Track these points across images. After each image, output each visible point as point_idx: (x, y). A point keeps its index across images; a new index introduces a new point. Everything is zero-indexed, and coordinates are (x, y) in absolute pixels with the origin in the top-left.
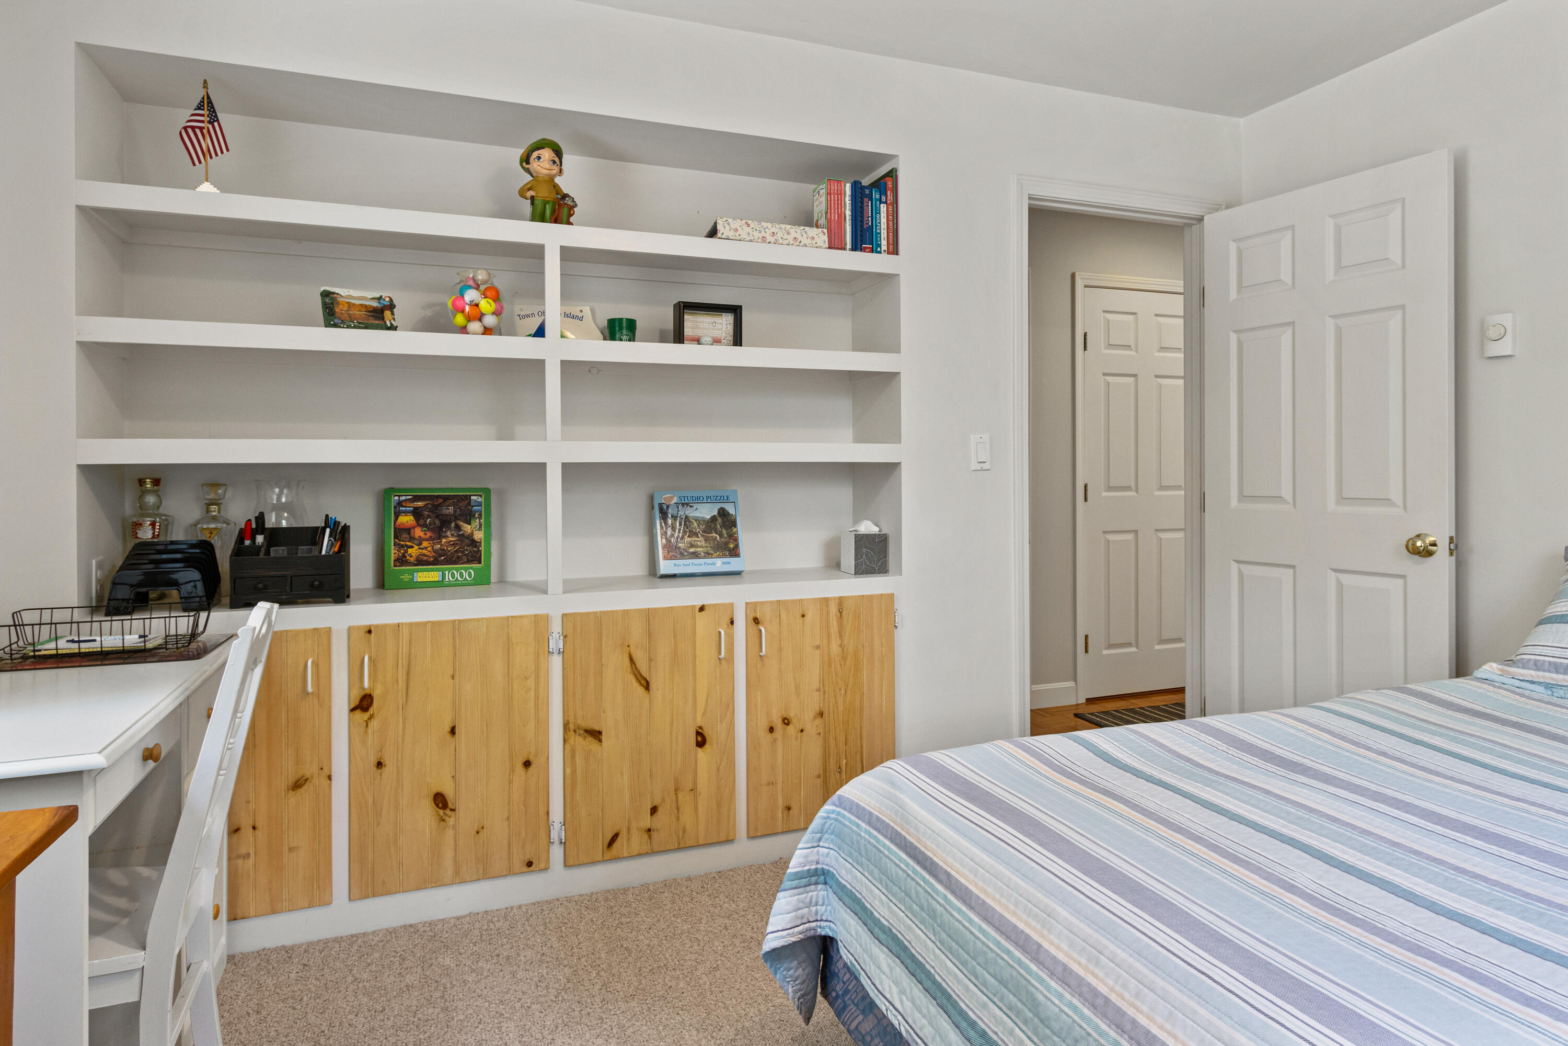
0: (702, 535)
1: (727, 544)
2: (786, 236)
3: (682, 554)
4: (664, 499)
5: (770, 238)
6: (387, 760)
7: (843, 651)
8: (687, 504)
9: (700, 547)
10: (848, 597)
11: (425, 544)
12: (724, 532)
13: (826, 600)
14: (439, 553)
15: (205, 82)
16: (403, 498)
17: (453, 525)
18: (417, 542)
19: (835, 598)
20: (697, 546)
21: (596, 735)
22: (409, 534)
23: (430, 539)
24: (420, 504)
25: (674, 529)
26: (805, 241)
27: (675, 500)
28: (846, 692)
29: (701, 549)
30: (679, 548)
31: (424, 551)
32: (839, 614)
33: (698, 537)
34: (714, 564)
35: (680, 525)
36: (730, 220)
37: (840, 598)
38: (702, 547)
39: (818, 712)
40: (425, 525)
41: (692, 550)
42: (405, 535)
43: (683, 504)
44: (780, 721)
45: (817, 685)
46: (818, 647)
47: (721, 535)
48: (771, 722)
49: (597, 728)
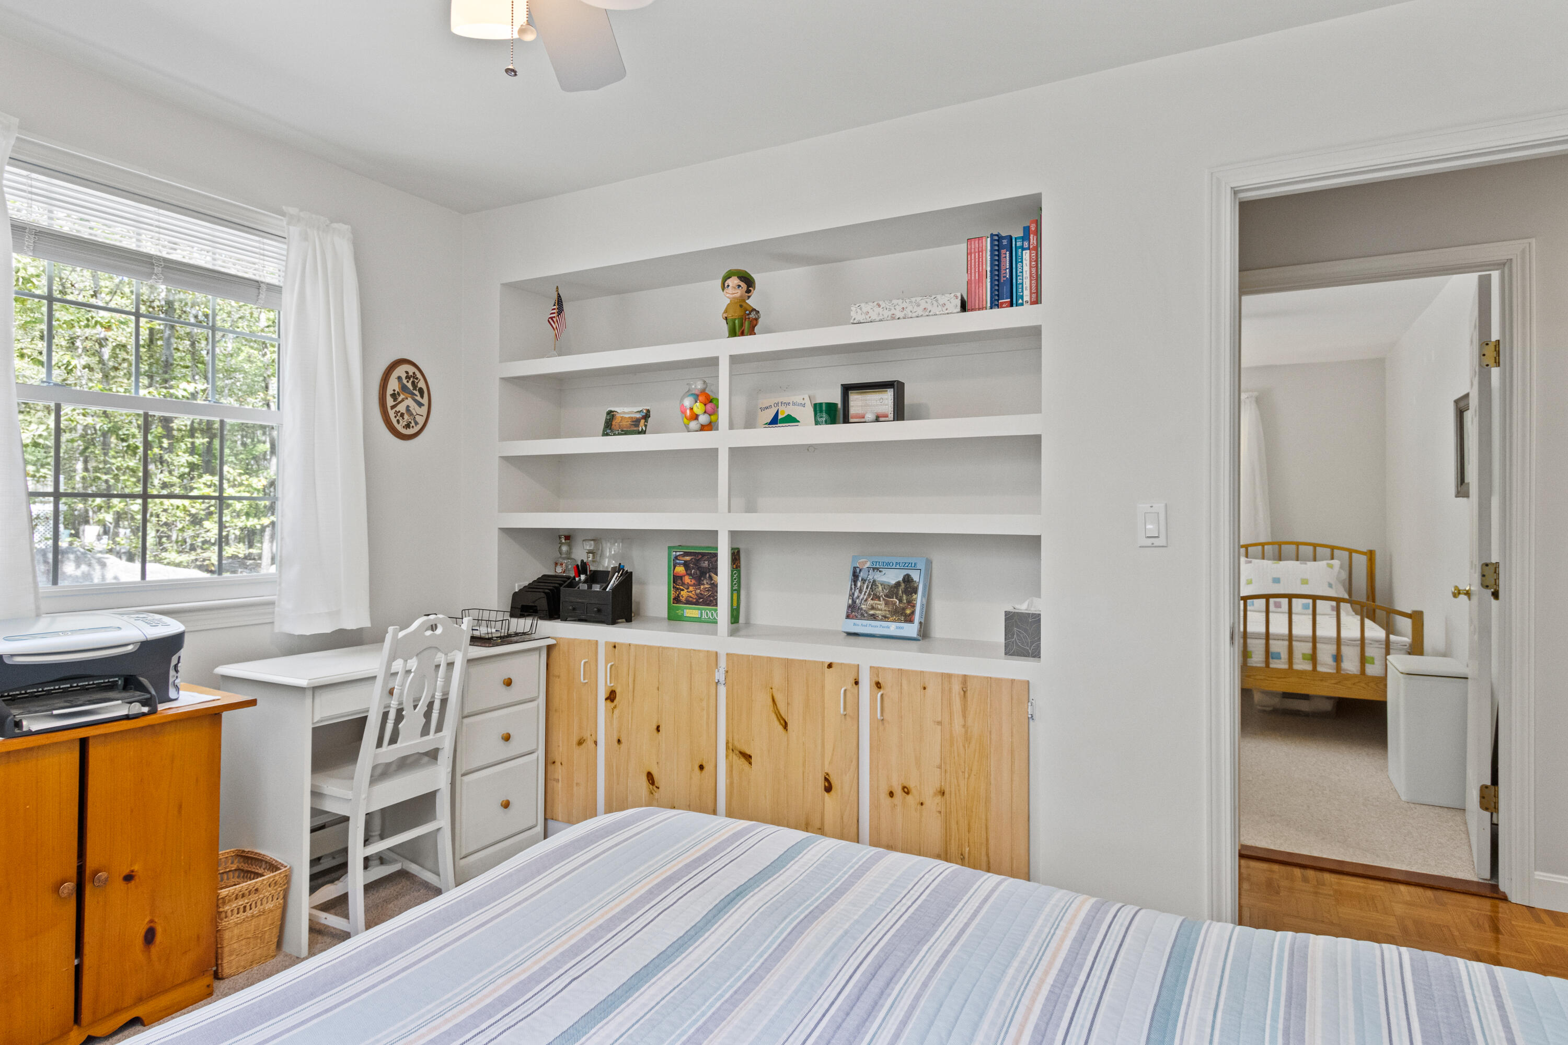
0: (884, 599)
1: (904, 609)
2: (916, 308)
3: (862, 615)
4: (859, 563)
5: (899, 314)
6: (622, 740)
7: (966, 732)
8: (878, 569)
9: (879, 610)
10: (974, 677)
11: (691, 588)
12: (905, 597)
13: (949, 676)
14: (700, 596)
15: (557, 287)
16: (678, 553)
17: (708, 575)
18: (686, 587)
19: (958, 675)
20: (877, 609)
21: (748, 757)
22: (682, 580)
23: (694, 585)
24: (688, 558)
25: (860, 591)
26: (935, 310)
27: (868, 565)
28: (969, 776)
29: (880, 612)
30: (862, 609)
31: (690, 594)
32: (962, 693)
33: (880, 600)
34: (889, 627)
35: (867, 588)
36: (863, 305)
37: (965, 676)
38: (881, 610)
39: (939, 790)
40: (690, 575)
41: (872, 612)
42: (679, 581)
43: (874, 569)
44: (900, 788)
45: (938, 761)
46: (940, 723)
47: (900, 601)
48: (891, 786)
49: (748, 753)
